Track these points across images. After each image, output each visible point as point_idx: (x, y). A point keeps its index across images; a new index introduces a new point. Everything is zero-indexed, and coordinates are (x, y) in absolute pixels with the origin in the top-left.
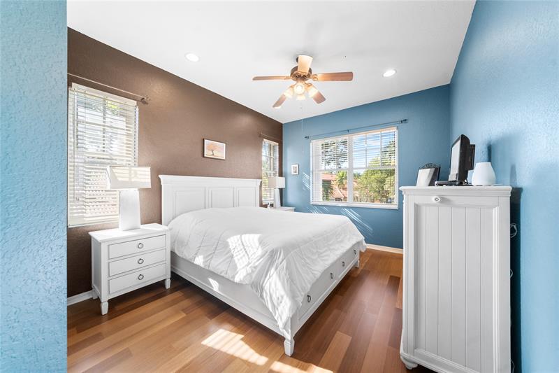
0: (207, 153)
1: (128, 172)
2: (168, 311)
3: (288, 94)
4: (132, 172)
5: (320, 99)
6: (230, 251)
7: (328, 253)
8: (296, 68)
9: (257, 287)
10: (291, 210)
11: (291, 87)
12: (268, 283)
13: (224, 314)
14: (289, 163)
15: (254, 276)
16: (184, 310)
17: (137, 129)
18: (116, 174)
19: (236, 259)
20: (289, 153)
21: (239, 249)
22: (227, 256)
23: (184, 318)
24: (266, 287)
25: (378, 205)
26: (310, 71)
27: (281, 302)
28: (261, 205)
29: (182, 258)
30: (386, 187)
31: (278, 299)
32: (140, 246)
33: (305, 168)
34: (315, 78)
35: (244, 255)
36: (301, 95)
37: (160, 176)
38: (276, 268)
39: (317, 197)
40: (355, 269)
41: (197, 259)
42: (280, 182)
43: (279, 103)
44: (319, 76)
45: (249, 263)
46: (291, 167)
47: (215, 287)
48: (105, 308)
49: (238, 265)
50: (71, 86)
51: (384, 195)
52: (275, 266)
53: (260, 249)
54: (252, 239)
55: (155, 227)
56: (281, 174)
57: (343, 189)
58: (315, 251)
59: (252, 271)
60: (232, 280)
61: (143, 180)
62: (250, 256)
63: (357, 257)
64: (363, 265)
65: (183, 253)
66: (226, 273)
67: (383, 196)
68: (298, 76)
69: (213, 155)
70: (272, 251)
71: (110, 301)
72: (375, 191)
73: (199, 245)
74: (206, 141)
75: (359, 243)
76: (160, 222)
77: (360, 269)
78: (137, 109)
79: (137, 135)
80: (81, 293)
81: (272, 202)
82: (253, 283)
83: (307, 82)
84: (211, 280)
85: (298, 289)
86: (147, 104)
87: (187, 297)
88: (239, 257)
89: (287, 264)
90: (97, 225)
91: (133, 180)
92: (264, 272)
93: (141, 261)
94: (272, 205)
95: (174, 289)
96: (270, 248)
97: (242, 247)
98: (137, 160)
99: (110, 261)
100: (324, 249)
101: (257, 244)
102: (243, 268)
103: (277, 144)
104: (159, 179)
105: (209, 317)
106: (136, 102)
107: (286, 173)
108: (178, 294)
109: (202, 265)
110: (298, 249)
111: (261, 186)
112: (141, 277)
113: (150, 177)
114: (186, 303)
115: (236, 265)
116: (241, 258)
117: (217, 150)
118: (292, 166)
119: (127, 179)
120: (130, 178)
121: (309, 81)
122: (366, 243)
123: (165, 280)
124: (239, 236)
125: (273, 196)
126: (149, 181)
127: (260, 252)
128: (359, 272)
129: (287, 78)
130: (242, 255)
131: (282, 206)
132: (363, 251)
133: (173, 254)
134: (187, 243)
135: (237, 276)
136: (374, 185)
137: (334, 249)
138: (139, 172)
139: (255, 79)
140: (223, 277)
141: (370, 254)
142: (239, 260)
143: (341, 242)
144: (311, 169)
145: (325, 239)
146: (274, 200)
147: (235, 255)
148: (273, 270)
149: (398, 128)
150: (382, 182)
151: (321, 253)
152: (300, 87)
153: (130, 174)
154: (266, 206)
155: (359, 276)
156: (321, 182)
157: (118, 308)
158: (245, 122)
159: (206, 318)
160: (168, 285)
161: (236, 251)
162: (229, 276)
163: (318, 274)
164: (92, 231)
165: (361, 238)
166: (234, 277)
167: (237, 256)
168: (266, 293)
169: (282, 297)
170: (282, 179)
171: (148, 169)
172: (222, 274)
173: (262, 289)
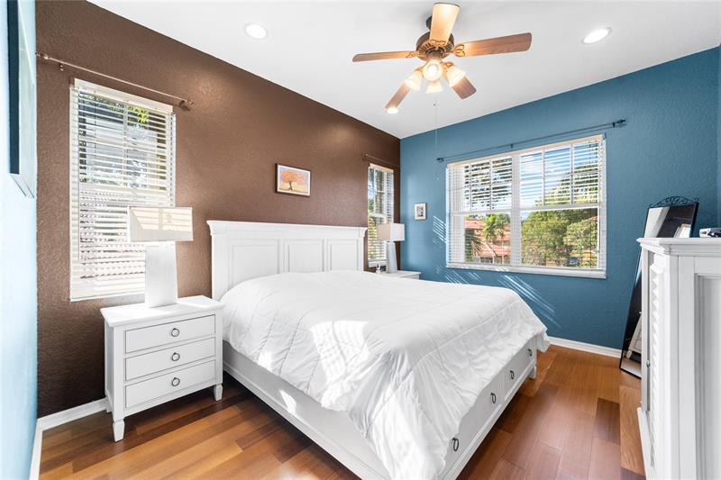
0: (282, 186)
1: (156, 215)
2: (217, 440)
3: (413, 83)
4: (164, 216)
5: (466, 90)
6: (314, 348)
7: (487, 355)
8: (426, 36)
9: (359, 417)
10: (413, 277)
11: (418, 70)
12: (380, 414)
13: (304, 454)
14: (410, 201)
15: (355, 397)
16: (240, 442)
17: (174, 149)
18: (139, 219)
19: (323, 362)
20: (411, 186)
21: (329, 346)
22: (308, 357)
23: (239, 457)
24: (378, 421)
25: (552, 269)
26: (451, 39)
27: (405, 454)
28: (367, 268)
29: (241, 354)
30: (567, 240)
31: (400, 447)
32: (175, 332)
33: (437, 209)
34: (460, 52)
35: (338, 358)
36: (435, 82)
37: (209, 222)
38: (396, 387)
39: (456, 255)
40: (529, 381)
41: (261, 357)
42: (397, 232)
43: (396, 100)
44: (467, 48)
45: (347, 375)
46: (415, 209)
47: (289, 407)
48: (119, 431)
49: (328, 374)
50: (73, 84)
51: (564, 253)
52: (393, 383)
53: (366, 349)
54: (353, 329)
55: (199, 302)
56: (398, 219)
57: (494, 243)
58: (464, 353)
59: (352, 388)
60: (317, 399)
61: (181, 229)
62: (348, 360)
63: (533, 360)
64: (544, 374)
65: (241, 345)
66: (308, 387)
67: (562, 255)
68: (430, 49)
69: (291, 189)
70: (388, 355)
71: (127, 420)
72: (547, 247)
73: (266, 334)
74: (279, 166)
75: (537, 337)
76: (209, 295)
77: (539, 381)
78: (174, 119)
79: (174, 159)
80: (90, 401)
81: (384, 263)
82: (353, 410)
83: (444, 60)
84: (284, 394)
85: (437, 430)
86: (189, 110)
87: (247, 417)
88: (330, 360)
89: (416, 380)
90: (114, 298)
91: (165, 228)
92: (373, 392)
93: (175, 357)
94: (383, 268)
95: (228, 401)
96: (383, 348)
97: (334, 342)
98: (174, 198)
99: (128, 356)
100: (479, 350)
101: (361, 339)
102: (337, 381)
103: (392, 171)
104: (208, 226)
105: (279, 459)
106: (171, 107)
107: (406, 218)
108: (233, 412)
109: (269, 369)
110: (435, 351)
111: (366, 239)
112: (176, 382)
113: (191, 224)
114: (244, 428)
115: (324, 373)
116: (333, 362)
117: (296, 181)
118: (416, 206)
119: (156, 227)
120: (161, 225)
121: (450, 58)
122: (548, 335)
123: (213, 387)
124: (329, 324)
125: (385, 254)
126: (190, 229)
127: (365, 355)
128: (537, 387)
129: (411, 55)
130: (334, 357)
131: (399, 269)
132: (544, 350)
133: (226, 345)
134: (248, 329)
135: (325, 395)
136: (547, 236)
137: (496, 349)
138: (174, 216)
139: (358, 58)
140: (302, 392)
141: (554, 355)
142: (329, 366)
143: (508, 335)
144: (447, 211)
145: (480, 331)
146: (388, 260)
147: (322, 356)
148: (389, 390)
149: (605, 137)
150: (560, 231)
151: (475, 357)
152: (433, 67)
153: (161, 218)
154: (373, 270)
155: (537, 395)
156: (463, 232)
157: (140, 430)
158: (340, 137)
159: (275, 459)
160: (219, 395)
161: (325, 348)
162: (312, 392)
163: (472, 399)
164: (106, 306)
165: (542, 327)
166: (320, 395)
167: (326, 357)
168: (377, 433)
169: (408, 445)
170: (400, 227)
171: (189, 211)
172: (301, 388)
173: (370, 423)
